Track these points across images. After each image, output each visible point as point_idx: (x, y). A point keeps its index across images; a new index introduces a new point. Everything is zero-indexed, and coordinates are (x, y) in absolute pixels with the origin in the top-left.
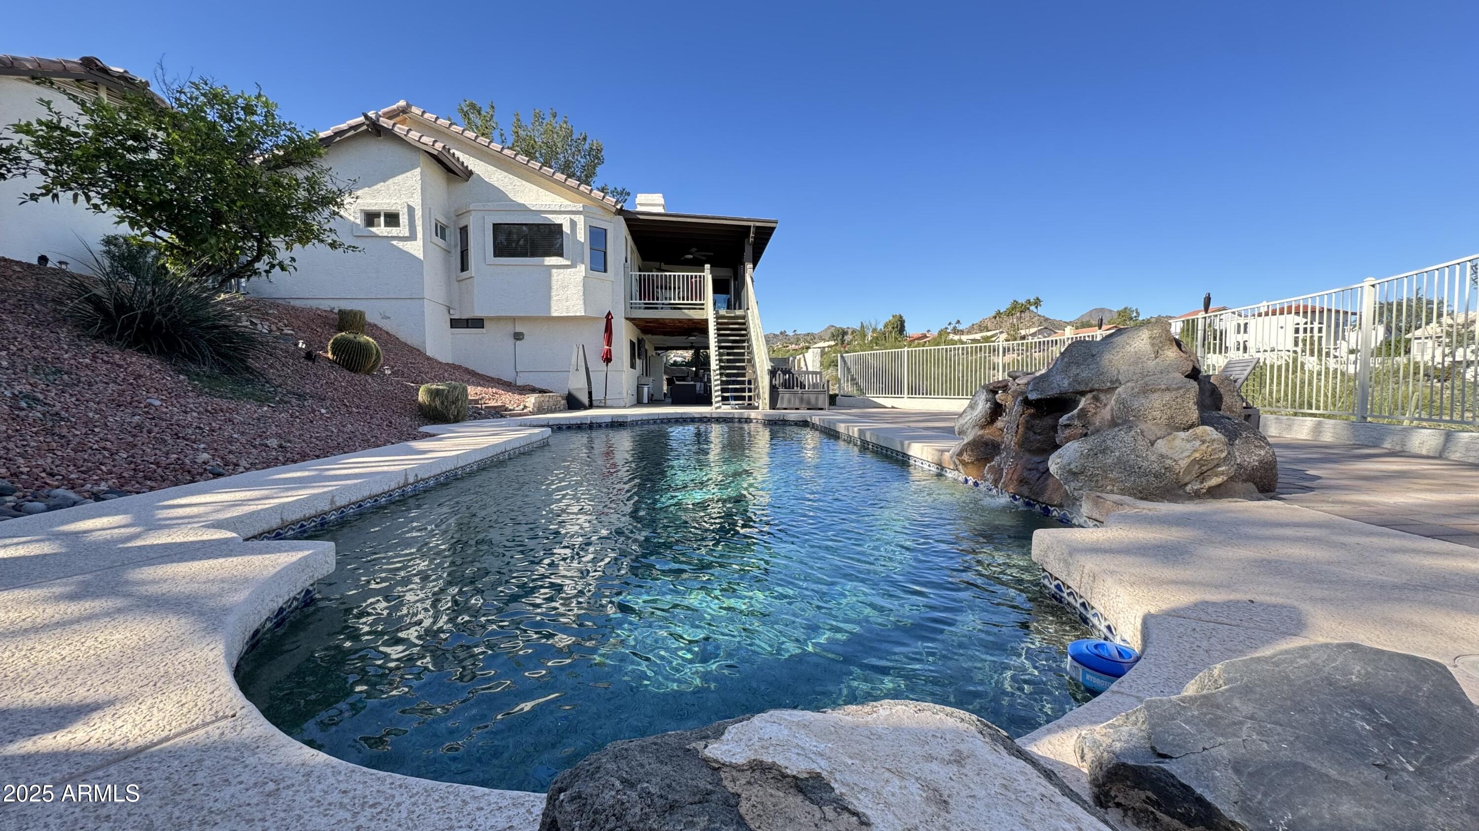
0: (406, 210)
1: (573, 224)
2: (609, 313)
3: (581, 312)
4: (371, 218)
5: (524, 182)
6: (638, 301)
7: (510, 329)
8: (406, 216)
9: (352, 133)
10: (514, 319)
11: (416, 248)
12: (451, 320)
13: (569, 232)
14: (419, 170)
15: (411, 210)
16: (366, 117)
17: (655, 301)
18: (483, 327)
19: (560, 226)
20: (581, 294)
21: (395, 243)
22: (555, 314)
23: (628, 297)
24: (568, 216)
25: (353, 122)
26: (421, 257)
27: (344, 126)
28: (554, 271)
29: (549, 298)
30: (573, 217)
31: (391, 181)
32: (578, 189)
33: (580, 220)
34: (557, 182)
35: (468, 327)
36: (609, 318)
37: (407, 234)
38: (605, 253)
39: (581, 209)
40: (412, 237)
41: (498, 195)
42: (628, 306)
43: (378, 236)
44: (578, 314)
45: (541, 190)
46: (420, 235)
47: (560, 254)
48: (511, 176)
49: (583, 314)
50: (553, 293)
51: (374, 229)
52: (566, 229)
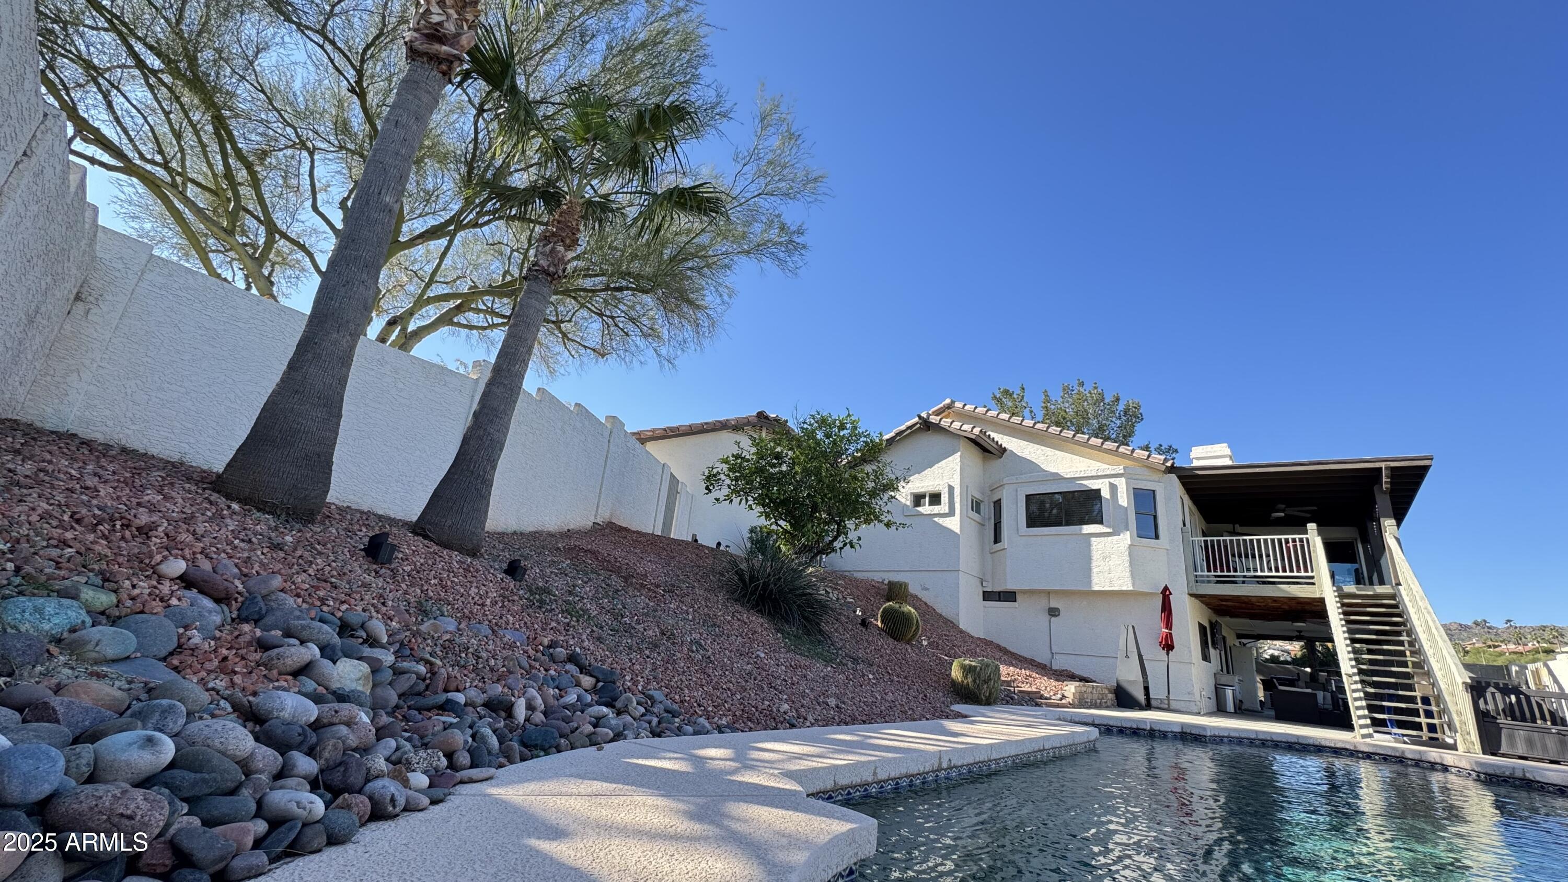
0: (947, 489)
1: (1113, 488)
2: (1166, 588)
3: (1127, 586)
4: (918, 499)
5: (1057, 452)
6: (1206, 573)
7: (1043, 604)
8: (947, 495)
9: (909, 431)
10: (1048, 593)
11: (953, 524)
12: (984, 592)
13: (1108, 496)
14: (959, 453)
15: (951, 489)
16: (920, 417)
17: (1232, 573)
18: (1015, 601)
19: (1099, 490)
20: (1127, 564)
21: (936, 519)
22: (1096, 588)
23: (1191, 569)
24: (1107, 481)
25: (909, 423)
26: (958, 531)
27: (903, 427)
28: (1093, 539)
29: (1089, 570)
30: (1112, 480)
31: (936, 466)
32: (1117, 451)
33: (1121, 483)
34: (1093, 447)
35: (1000, 600)
36: (1166, 593)
37: (947, 511)
38: (1155, 517)
39: (1122, 471)
40: (951, 513)
41: (1032, 467)
42: (1192, 579)
43: (923, 515)
44: (1124, 588)
45: (1075, 457)
46: (958, 511)
47: (1101, 522)
48: (1043, 448)
49: (1131, 588)
50: (1094, 564)
51: (920, 509)
52: (1106, 494)
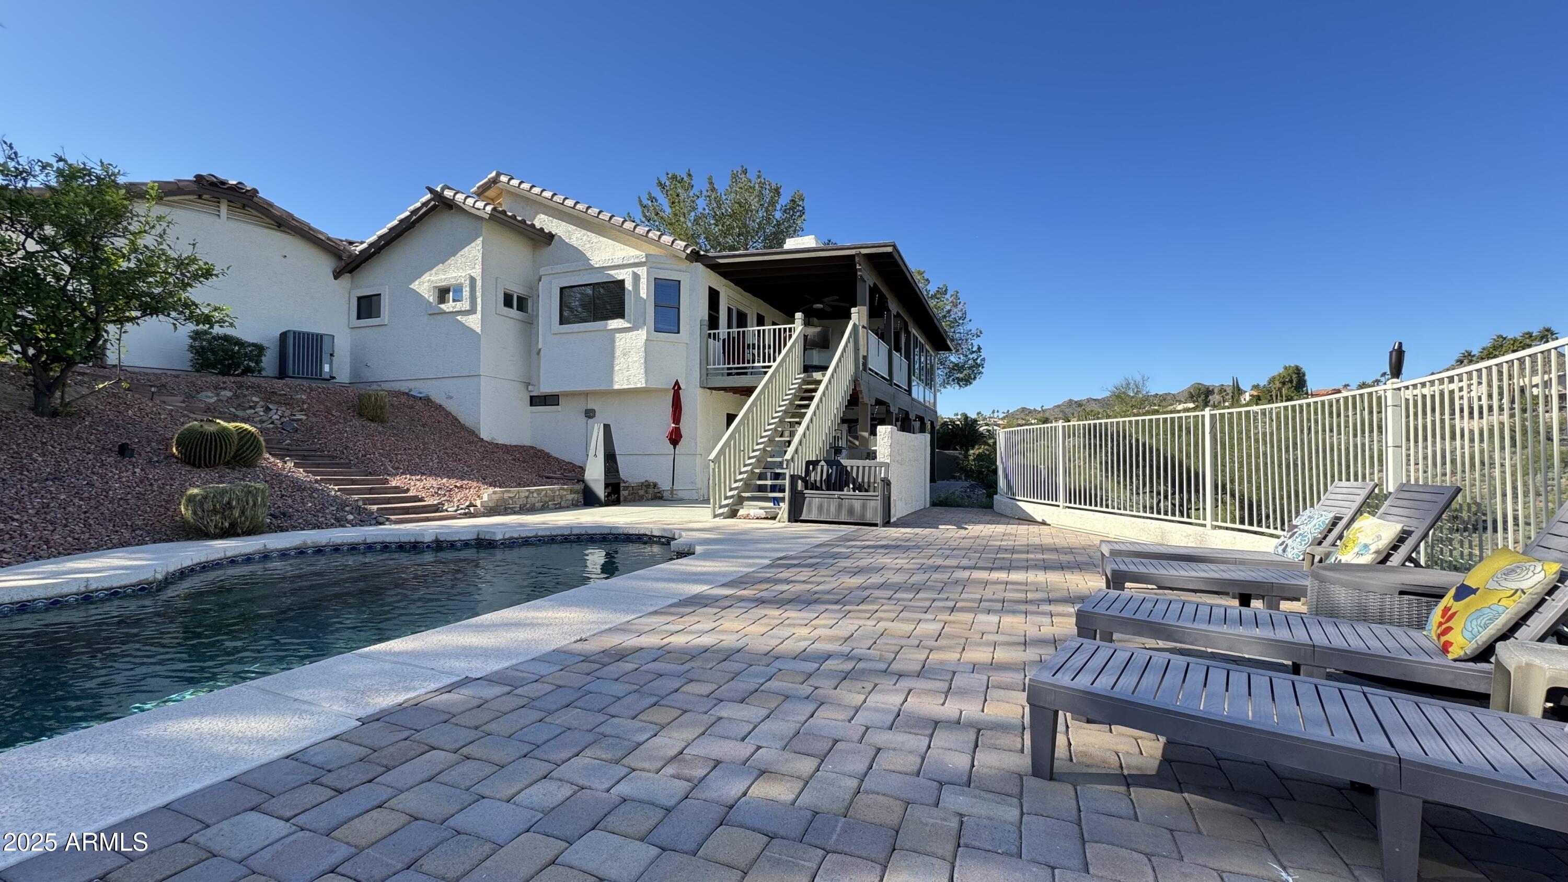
0: (468, 282)
1: (636, 277)
2: (677, 383)
3: (641, 384)
4: (443, 293)
5: (601, 239)
6: (721, 366)
7: (582, 405)
8: (468, 289)
9: (424, 209)
10: (586, 394)
11: (474, 322)
12: (531, 397)
13: (630, 288)
14: (479, 241)
15: (473, 280)
16: (431, 190)
17: (746, 365)
18: (558, 405)
19: (622, 282)
20: (643, 361)
21: (459, 318)
22: (616, 387)
23: (704, 362)
24: (630, 270)
25: (424, 199)
26: (479, 330)
27: (418, 205)
28: (617, 335)
29: (612, 367)
30: (636, 270)
31: (459, 255)
32: (646, 236)
33: (642, 271)
34: (626, 232)
35: (545, 405)
36: (677, 388)
37: (468, 308)
38: (679, 309)
39: (644, 260)
40: (472, 311)
42: (704, 373)
43: (445, 313)
44: (639, 386)
45: (617, 244)
46: (479, 308)
47: (622, 316)
49: (644, 385)
50: (617, 362)
51: (442, 306)
52: (629, 286)
